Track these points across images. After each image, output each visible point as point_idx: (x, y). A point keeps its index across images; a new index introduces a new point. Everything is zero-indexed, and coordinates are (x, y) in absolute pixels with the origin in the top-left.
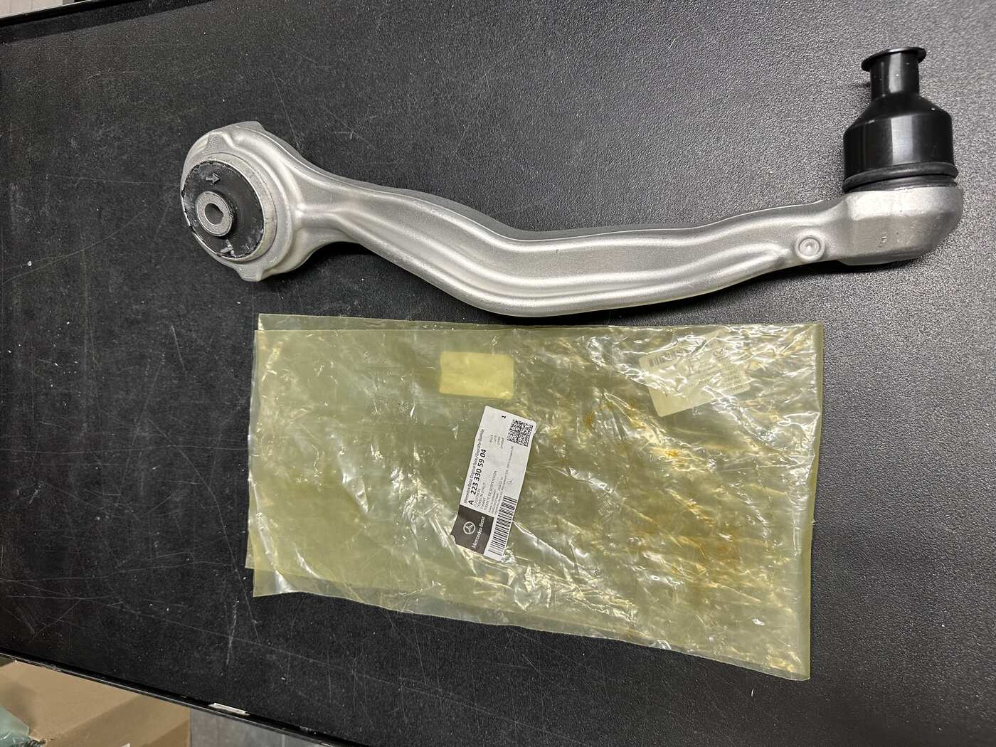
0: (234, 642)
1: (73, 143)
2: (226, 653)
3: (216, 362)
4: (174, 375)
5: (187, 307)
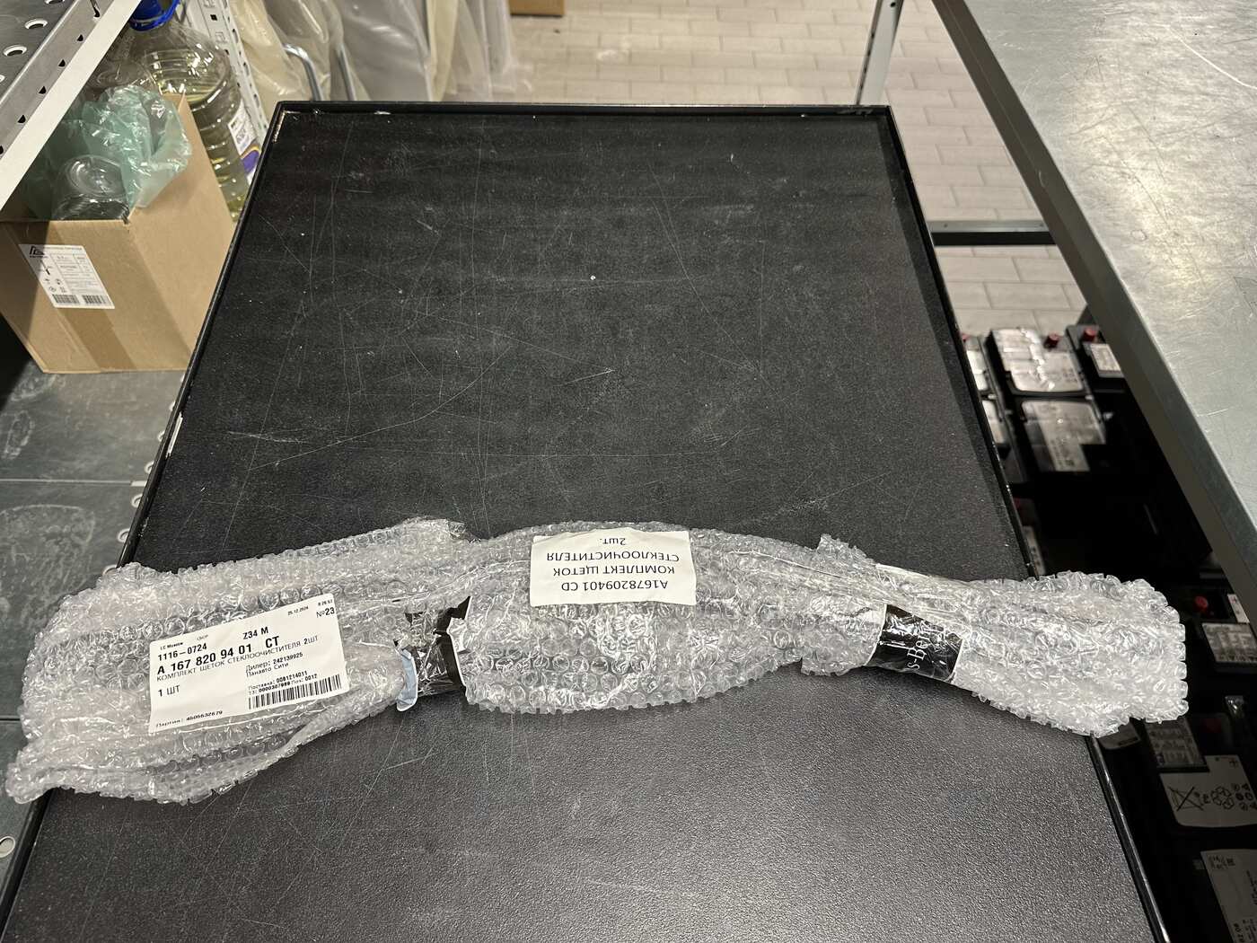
0: (254, 439)
1: (798, 268)
2: (241, 431)
3: (575, 417)
4: (560, 373)
5: (633, 386)
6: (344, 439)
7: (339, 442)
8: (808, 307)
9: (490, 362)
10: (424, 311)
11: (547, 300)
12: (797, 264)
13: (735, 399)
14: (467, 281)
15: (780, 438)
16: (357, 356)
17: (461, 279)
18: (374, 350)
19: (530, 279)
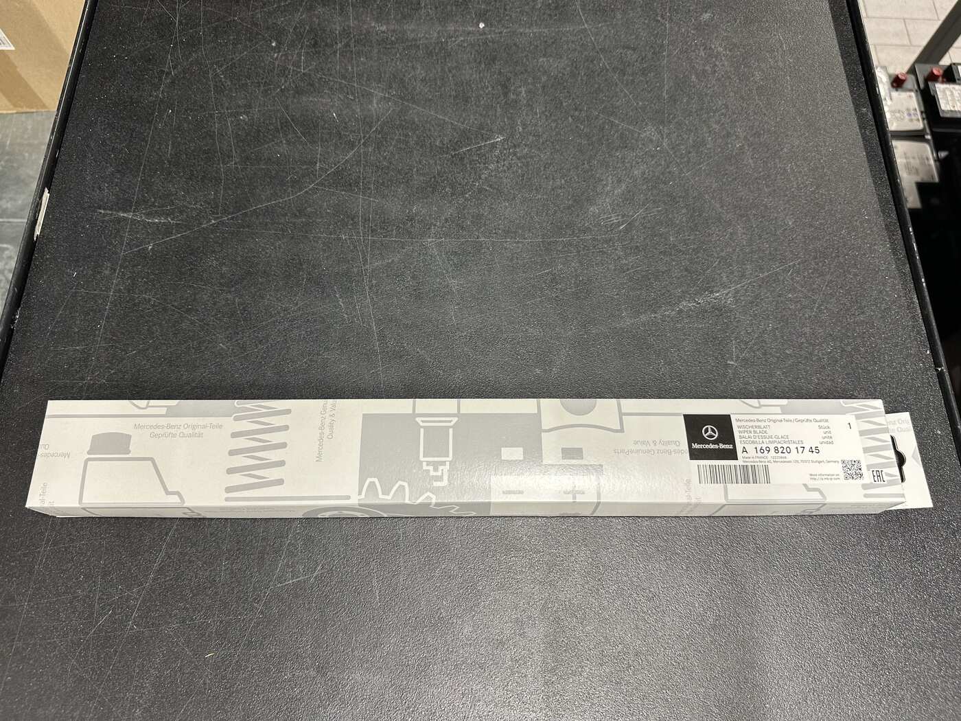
0: (125, 219)
1: (706, 16)
2: (111, 210)
3: (463, 193)
4: (446, 140)
5: (525, 157)
6: (218, 218)
7: (213, 221)
8: (717, 63)
9: (371, 129)
10: (299, 67)
11: (431, 52)
12: (706, 12)
13: (636, 172)
14: (344, 30)
15: (684, 219)
16: (229, 120)
17: (338, 28)
18: (247, 114)
19: (412, 27)
